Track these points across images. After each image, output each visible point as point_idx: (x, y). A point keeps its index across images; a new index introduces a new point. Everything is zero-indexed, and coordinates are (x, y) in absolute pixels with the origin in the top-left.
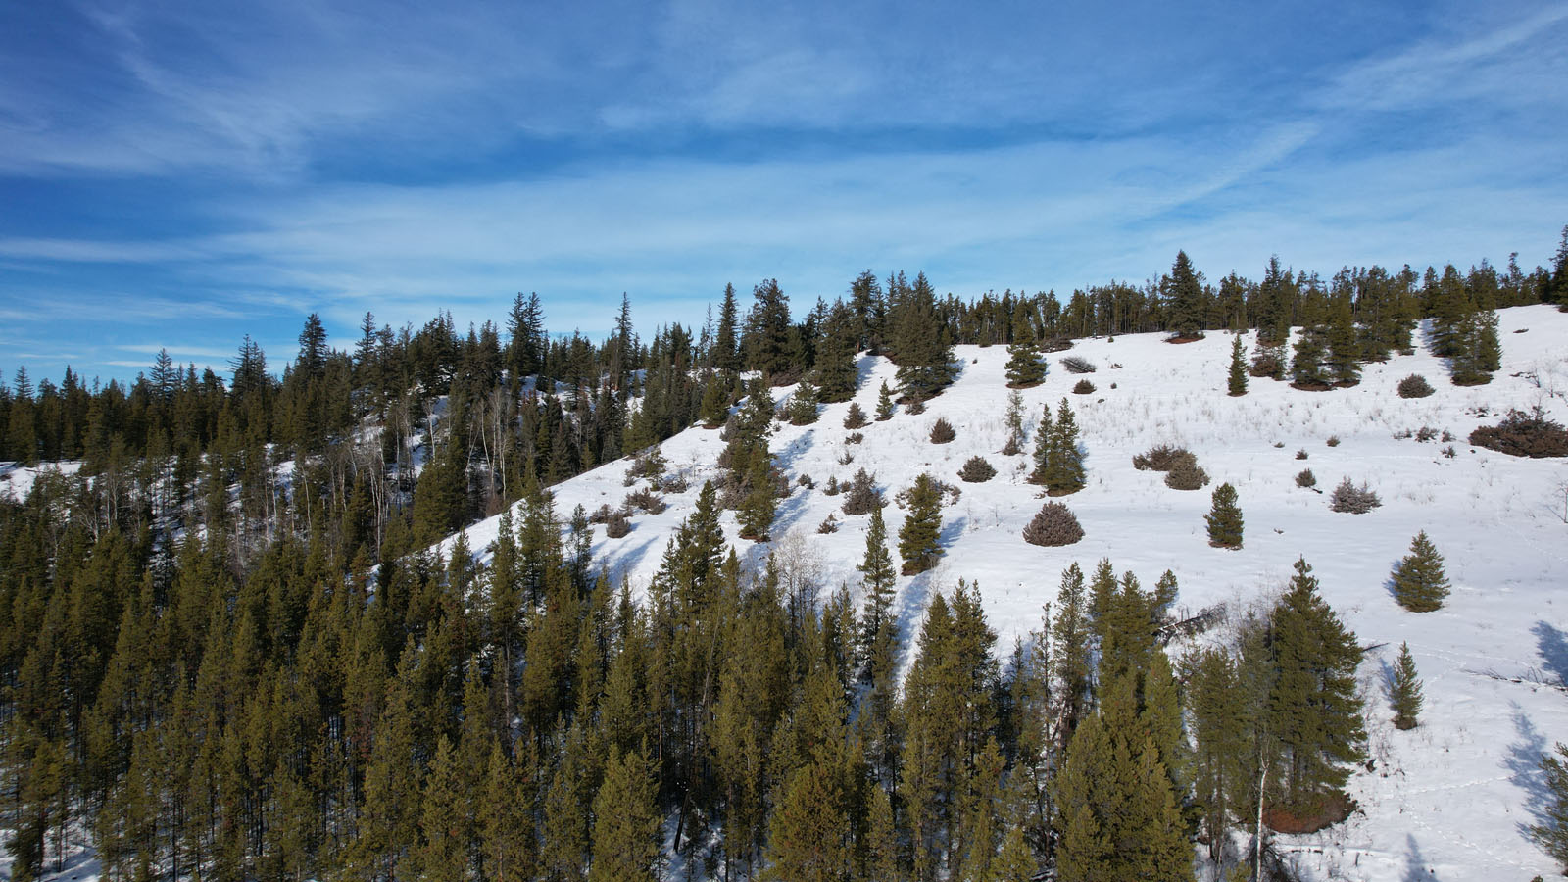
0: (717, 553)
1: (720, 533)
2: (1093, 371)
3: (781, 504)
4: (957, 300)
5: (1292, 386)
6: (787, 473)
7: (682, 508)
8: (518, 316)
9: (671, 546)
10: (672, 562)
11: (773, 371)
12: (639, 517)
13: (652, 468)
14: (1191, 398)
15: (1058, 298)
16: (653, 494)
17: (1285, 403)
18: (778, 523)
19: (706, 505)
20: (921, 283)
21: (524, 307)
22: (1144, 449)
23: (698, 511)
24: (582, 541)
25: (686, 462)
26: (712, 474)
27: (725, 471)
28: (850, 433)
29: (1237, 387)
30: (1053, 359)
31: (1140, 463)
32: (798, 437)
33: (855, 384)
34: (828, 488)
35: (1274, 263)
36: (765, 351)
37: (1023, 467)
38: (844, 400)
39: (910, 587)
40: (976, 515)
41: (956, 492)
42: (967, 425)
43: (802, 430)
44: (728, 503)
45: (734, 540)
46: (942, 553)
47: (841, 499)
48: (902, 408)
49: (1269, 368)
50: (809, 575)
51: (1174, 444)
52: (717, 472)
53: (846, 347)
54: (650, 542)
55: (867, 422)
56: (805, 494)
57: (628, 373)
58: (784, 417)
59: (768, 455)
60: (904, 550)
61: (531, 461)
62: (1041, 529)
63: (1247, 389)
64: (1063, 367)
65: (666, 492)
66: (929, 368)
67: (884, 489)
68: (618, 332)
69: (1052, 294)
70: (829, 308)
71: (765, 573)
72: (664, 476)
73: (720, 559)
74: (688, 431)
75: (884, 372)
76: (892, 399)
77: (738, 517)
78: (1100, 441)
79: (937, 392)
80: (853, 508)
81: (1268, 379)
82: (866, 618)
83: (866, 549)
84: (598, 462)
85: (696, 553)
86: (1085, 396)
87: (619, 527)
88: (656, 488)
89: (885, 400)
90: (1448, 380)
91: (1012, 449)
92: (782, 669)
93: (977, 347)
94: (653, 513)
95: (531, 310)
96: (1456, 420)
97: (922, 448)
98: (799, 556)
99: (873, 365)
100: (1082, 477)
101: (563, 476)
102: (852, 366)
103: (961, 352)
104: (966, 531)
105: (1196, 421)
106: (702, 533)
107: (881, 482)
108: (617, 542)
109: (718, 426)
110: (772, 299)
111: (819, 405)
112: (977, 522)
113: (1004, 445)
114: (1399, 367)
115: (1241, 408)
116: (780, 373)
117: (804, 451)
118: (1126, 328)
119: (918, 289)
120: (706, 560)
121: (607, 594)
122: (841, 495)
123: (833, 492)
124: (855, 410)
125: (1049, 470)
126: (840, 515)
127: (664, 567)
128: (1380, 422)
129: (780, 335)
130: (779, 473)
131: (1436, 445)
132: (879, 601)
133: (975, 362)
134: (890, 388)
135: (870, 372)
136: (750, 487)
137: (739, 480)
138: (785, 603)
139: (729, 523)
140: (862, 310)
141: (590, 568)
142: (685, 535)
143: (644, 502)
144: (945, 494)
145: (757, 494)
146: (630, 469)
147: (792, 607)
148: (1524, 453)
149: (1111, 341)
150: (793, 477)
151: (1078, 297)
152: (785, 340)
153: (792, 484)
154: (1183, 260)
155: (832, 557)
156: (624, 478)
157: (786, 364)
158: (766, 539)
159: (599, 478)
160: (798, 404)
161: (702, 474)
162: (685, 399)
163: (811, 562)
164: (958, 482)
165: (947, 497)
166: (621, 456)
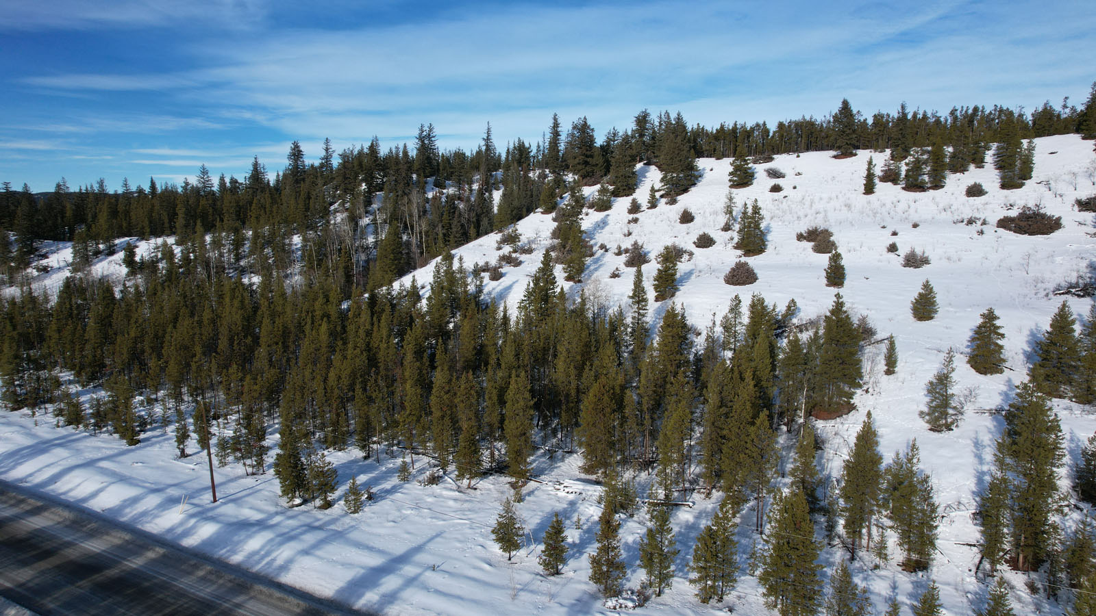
0: (553, 289)
1: (555, 278)
2: (784, 177)
3: (588, 260)
4: (703, 128)
5: (903, 188)
6: (592, 242)
7: (532, 263)
8: (421, 138)
9: (529, 285)
10: (529, 294)
11: (584, 177)
12: (506, 269)
13: (512, 239)
14: (840, 196)
15: (768, 126)
16: (514, 255)
17: (895, 200)
18: (587, 272)
19: (547, 261)
20: (679, 119)
21: (425, 133)
22: (803, 229)
23: (542, 266)
24: (478, 283)
25: (532, 235)
26: (548, 242)
27: (555, 240)
28: (631, 216)
29: (869, 189)
30: (760, 169)
31: (800, 237)
32: (599, 219)
33: (635, 185)
34: (617, 251)
35: (903, 107)
36: (579, 164)
37: (732, 239)
38: (628, 195)
39: (659, 308)
40: (699, 268)
41: (691, 254)
42: (702, 213)
43: (602, 215)
44: (558, 261)
45: (562, 282)
46: (677, 290)
47: (624, 258)
48: (664, 200)
49: (891, 176)
50: (602, 300)
51: (822, 226)
52: (551, 241)
53: (630, 161)
54: (514, 283)
55: (642, 209)
56: (603, 255)
57: (491, 175)
58: (591, 207)
59: (582, 232)
60: (656, 288)
61: (441, 235)
62: (734, 276)
63: (875, 190)
64: (765, 174)
65: (521, 254)
66: (681, 175)
67: (649, 252)
68: (484, 148)
69: (764, 124)
70: (620, 134)
71: (579, 300)
72: (519, 244)
73: (555, 292)
74: (532, 215)
75: (653, 177)
76: (658, 195)
77: (564, 269)
78: (780, 223)
79: (686, 190)
80: (630, 264)
81: (890, 184)
82: (632, 323)
83: (633, 287)
84: (478, 235)
85: (542, 290)
86: (776, 194)
87: (496, 275)
88: (515, 251)
89: (653, 196)
90: (998, 185)
91: (727, 228)
92: (587, 345)
93: (713, 159)
94: (514, 266)
95: (429, 135)
96: (994, 212)
97: (673, 227)
98: (598, 291)
99: (647, 172)
100: (765, 246)
101: (459, 244)
102: (634, 173)
103: (702, 163)
104: (693, 277)
105: (840, 210)
106: (544, 278)
107: (647, 248)
108: (495, 283)
109: (551, 213)
110: (583, 130)
111: (612, 199)
112: (700, 271)
113: (722, 225)
114: (973, 175)
115: (869, 202)
116: (588, 177)
117: (603, 228)
118: (809, 148)
119: (677, 123)
120: (547, 293)
121: (495, 311)
122: (624, 255)
123: (619, 253)
124: (634, 202)
125: (745, 242)
126: (623, 268)
127: (525, 296)
128: (949, 213)
129: (589, 153)
130: (587, 242)
131: (977, 226)
132: (639, 313)
133: (712, 170)
134: (656, 188)
135: (645, 177)
136: (570, 251)
137: (564, 247)
138: (590, 315)
139: (559, 272)
140: (642, 135)
141: (482, 297)
142: (536, 280)
143: (508, 260)
144: (685, 255)
145: (575, 255)
146: (499, 240)
147: (594, 318)
148: (1025, 232)
149: (798, 156)
150: (596, 244)
151: (781, 125)
152: (592, 156)
153: (595, 249)
154: (846, 105)
155: (616, 291)
156: (496, 245)
157: (593, 172)
158: (580, 281)
159: (481, 245)
160: (599, 199)
161: (542, 242)
162: (529, 193)
163: (604, 294)
164: (693, 248)
165: (686, 257)
166: (492, 231)
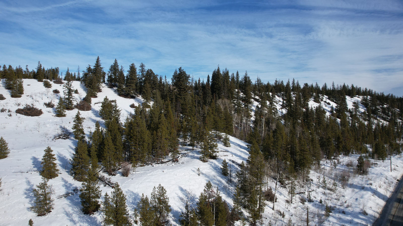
90: (10, 96)
96: (12, 107)
131: (6, 113)
148: (29, 115)
